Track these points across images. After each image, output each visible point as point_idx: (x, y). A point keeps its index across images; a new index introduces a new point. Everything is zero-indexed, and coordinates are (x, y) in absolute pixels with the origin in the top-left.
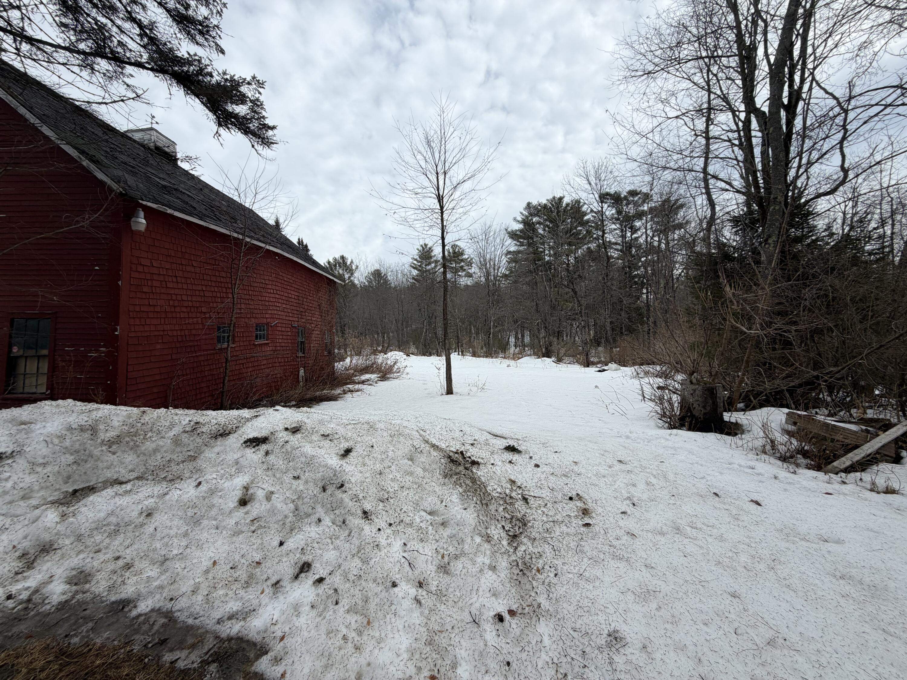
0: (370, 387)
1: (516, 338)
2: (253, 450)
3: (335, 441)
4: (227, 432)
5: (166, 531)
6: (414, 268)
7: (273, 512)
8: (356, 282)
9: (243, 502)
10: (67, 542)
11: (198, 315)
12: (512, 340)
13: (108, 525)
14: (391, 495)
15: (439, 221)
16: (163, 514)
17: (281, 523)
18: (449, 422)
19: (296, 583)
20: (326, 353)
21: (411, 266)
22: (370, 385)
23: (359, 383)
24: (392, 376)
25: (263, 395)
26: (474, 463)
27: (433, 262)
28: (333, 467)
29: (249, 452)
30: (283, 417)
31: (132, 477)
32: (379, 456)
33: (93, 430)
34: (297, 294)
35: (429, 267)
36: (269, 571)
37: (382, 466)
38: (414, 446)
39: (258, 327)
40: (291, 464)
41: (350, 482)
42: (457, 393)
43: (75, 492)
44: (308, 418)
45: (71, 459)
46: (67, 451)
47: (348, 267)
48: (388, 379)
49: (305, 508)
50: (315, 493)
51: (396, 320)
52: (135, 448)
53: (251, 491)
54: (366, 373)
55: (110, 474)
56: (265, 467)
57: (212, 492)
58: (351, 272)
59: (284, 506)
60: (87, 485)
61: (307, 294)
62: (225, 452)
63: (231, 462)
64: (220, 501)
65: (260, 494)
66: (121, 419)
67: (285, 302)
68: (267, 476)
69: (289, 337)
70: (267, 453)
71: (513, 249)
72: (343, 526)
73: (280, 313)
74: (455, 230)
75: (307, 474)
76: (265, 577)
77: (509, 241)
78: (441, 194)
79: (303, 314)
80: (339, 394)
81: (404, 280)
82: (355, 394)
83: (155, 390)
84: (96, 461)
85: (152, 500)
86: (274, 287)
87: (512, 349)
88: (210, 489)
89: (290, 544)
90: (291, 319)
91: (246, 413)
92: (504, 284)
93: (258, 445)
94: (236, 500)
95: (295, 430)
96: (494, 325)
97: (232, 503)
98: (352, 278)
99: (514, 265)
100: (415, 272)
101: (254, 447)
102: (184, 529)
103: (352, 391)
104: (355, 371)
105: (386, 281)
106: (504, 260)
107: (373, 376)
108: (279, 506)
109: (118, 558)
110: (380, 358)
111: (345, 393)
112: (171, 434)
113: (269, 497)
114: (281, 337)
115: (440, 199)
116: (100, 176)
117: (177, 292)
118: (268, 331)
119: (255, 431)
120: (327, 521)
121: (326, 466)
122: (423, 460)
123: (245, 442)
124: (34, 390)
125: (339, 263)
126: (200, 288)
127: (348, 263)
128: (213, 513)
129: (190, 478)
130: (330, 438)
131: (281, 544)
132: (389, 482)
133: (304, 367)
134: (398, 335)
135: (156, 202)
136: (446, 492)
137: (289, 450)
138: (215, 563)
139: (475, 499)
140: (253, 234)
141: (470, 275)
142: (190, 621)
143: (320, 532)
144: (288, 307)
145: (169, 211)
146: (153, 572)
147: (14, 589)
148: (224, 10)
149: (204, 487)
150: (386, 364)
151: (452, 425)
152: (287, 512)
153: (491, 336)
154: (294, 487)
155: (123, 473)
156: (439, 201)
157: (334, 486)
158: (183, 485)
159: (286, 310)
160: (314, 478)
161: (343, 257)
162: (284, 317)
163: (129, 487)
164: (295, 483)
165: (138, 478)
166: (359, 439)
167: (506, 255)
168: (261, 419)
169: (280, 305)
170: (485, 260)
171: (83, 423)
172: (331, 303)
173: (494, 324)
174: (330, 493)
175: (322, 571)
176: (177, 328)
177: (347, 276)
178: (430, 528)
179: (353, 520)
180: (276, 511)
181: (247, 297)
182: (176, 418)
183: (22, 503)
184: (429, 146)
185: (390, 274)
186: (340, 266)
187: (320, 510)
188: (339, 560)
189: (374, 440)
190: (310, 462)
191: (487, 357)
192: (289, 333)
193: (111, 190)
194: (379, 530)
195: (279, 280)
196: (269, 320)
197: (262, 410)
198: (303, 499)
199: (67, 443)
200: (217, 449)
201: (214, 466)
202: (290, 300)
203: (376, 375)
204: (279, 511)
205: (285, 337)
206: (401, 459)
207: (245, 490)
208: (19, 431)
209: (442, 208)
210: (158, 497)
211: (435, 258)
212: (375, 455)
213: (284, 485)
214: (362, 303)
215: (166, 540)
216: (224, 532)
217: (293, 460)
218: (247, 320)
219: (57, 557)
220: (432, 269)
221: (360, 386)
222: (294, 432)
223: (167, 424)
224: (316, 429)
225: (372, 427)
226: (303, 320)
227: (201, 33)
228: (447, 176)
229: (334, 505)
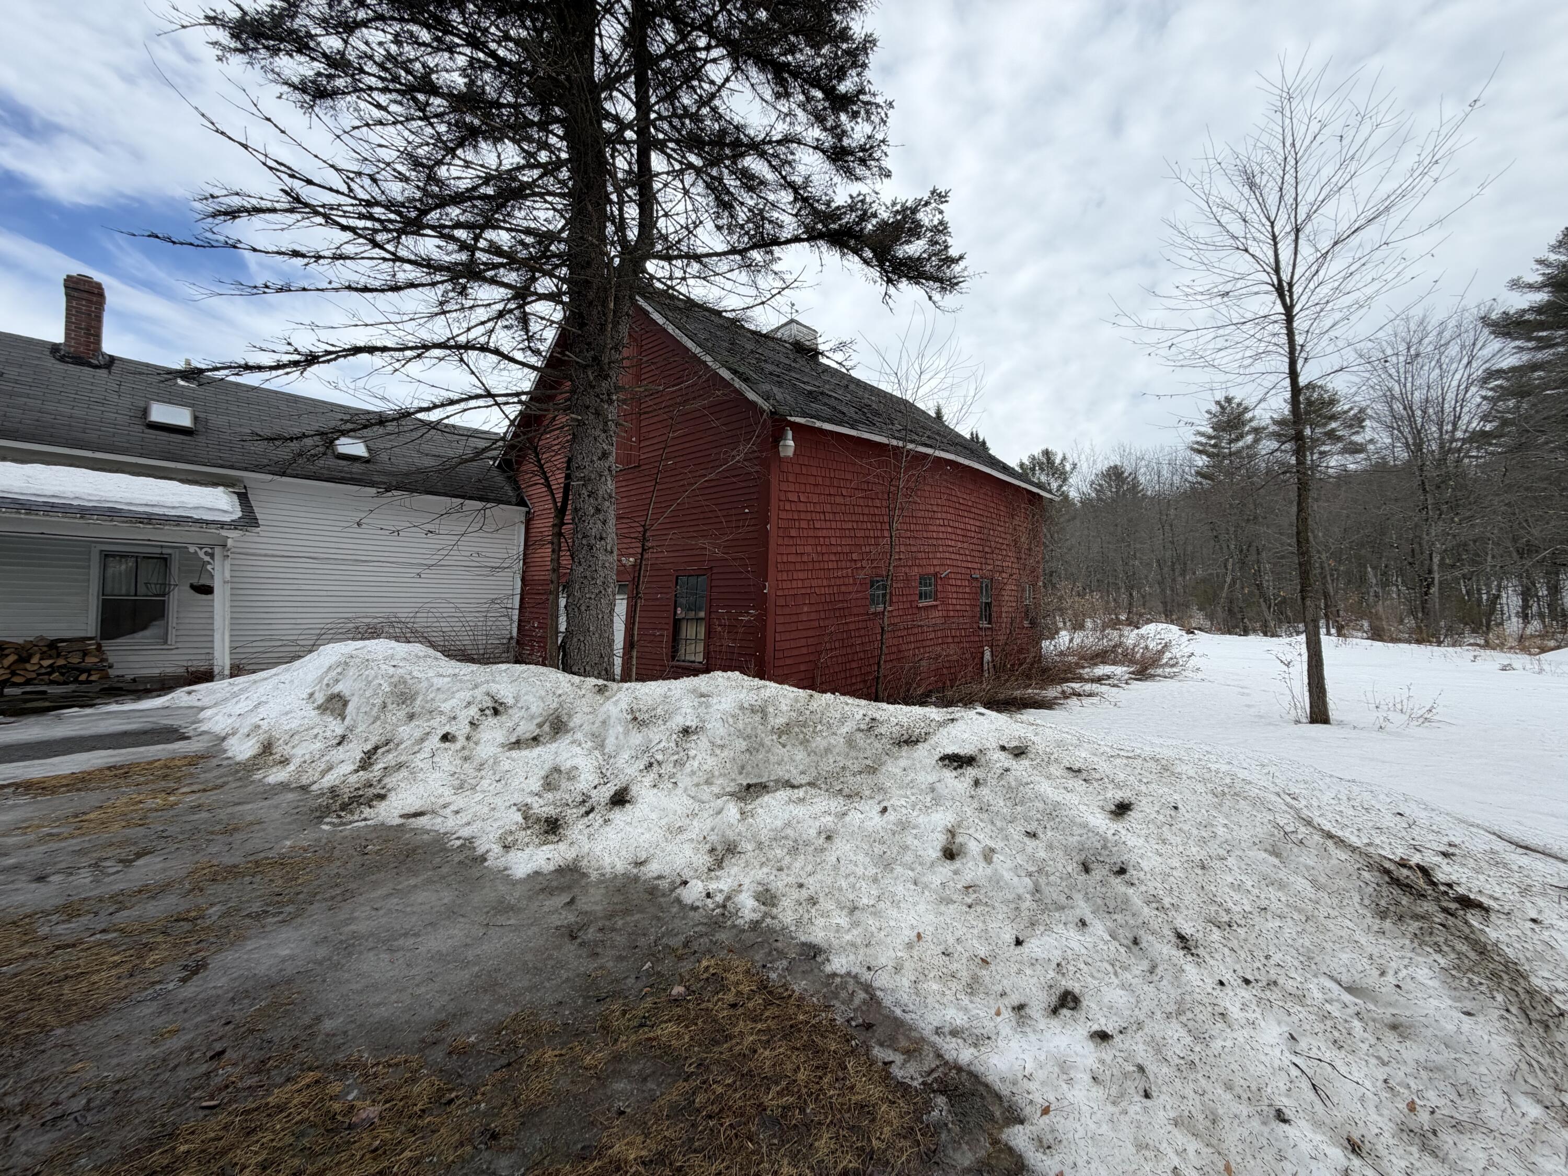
0: (1115, 690)
1: (1527, 594)
2: (954, 773)
3: (1096, 784)
4: (913, 739)
5: (851, 867)
6: (1200, 452)
7: (996, 881)
8: (1073, 494)
9: (950, 854)
10: (750, 848)
11: (848, 564)
12: (1511, 600)
13: (786, 838)
14: (1237, 918)
15: (1283, 339)
16: (844, 841)
17: (1013, 906)
18: (1355, 788)
19: (1055, 1023)
20: (1026, 624)
21: (1193, 449)
22: (1114, 686)
23: (1093, 681)
24: (1159, 671)
25: (930, 688)
26: (1466, 902)
27: (1248, 433)
28: (1101, 831)
29: (949, 775)
30: (993, 727)
31: (803, 782)
32: (1195, 832)
33: (761, 711)
34: (978, 523)
35: (1235, 447)
36: (1005, 982)
37: (1204, 853)
38: (1278, 826)
39: (923, 580)
40: (1019, 808)
41: (1138, 867)
42: (1341, 723)
43: (749, 786)
44: (1036, 734)
45: (743, 745)
46: (740, 734)
47: (1057, 469)
48: (1152, 677)
49: (1052, 893)
50: (1070, 869)
51: (1158, 561)
52: (805, 742)
53: (959, 839)
54: (1103, 663)
55: (780, 772)
56: (976, 805)
57: (904, 826)
58: (1063, 477)
59: (1016, 879)
60: (759, 781)
61: (995, 522)
62: (913, 767)
63: (923, 787)
64: (916, 842)
65: (974, 848)
66: (788, 702)
67: (961, 538)
68: (981, 820)
69: (966, 596)
70: (977, 783)
71: (1509, 361)
72: (1135, 949)
73: (953, 556)
74: (1329, 350)
75: (1049, 834)
76: (999, 988)
77: (1496, 344)
78: (1285, 277)
79: (988, 556)
80: (1056, 698)
81: (1177, 480)
82: (1086, 701)
83: (803, 668)
84: (767, 752)
85: (829, 818)
86: (944, 515)
87: (1514, 625)
88: (900, 822)
89: (1035, 946)
90: (970, 565)
91: (934, 713)
92: (1475, 457)
93: (961, 767)
94: (939, 848)
95: (1019, 752)
96: (1442, 564)
97: (934, 853)
98: (1065, 488)
99: (1511, 404)
100: (1201, 461)
101: (955, 769)
102: (872, 871)
103: (1080, 695)
104: (1080, 659)
105: (1135, 485)
106: (1475, 396)
107: (1119, 670)
108: (1007, 875)
109: (801, 886)
110: (1131, 637)
111: (1066, 698)
112: (844, 730)
113: (988, 855)
114: (955, 596)
115: (1283, 290)
116: (751, 396)
117: (825, 533)
118: (936, 585)
119: (954, 743)
120: (1098, 928)
121: (1085, 826)
122: (1310, 863)
123: (942, 759)
124: (693, 658)
125: (1041, 464)
126: (849, 525)
127: (1058, 461)
128: (909, 858)
129: (871, 798)
130: (1084, 775)
131: (1019, 943)
132: (1227, 890)
133: (991, 647)
134: (1163, 591)
135: (804, 415)
136: (1392, 953)
137: (1013, 784)
138: (919, 936)
139: (1500, 998)
140: (916, 437)
141: (1356, 449)
142: (898, 1012)
143: (1090, 946)
144: (965, 545)
145: (818, 424)
146: (842, 920)
147: (713, 886)
148: (890, 112)
149: (891, 816)
150: (1146, 647)
151: (1367, 796)
152: (1021, 891)
153: (1434, 590)
154: (1029, 850)
155: (793, 773)
156: (1281, 295)
157: (1107, 867)
158: (864, 806)
159: (962, 552)
160: (1064, 842)
161: (1047, 453)
162: (959, 563)
163: (801, 793)
164: (1031, 843)
165: (811, 784)
166: (1143, 788)
167: (1484, 381)
168: (959, 725)
169: (953, 543)
170: (1409, 407)
171: (753, 703)
172: (1034, 534)
173: (1442, 559)
174: (1098, 878)
175: (1103, 1021)
176: (825, 583)
177: (1054, 485)
178: (1356, 1023)
179: (1158, 945)
180: (1002, 883)
181: (909, 534)
182: (847, 708)
183: (705, 787)
184: (1252, 185)
185: (1142, 470)
186: (1042, 469)
187: (1082, 904)
188: (1137, 1011)
189: (1176, 796)
190: (1052, 812)
191: (1419, 642)
192: (967, 590)
193: (762, 411)
194: (1221, 983)
195: (951, 504)
196: (937, 569)
197: (958, 712)
198: (1047, 875)
199: (740, 725)
200: (903, 763)
201: (901, 788)
202: (969, 534)
203: (1125, 669)
204: (1007, 884)
205: (961, 596)
206: (1249, 849)
207: (949, 835)
208: (701, 704)
209: (1289, 311)
210: (836, 815)
211: (1254, 424)
212: (1186, 828)
213: (1012, 842)
214: (1086, 532)
215: (852, 879)
216: (927, 893)
217: (1022, 803)
218: (907, 570)
219: (742, 863)
220: (1248, 447)
221: (1095, 687)
222: (1017, 755)
223: (838, 716)
224: (1056, 755)
225: (1166, 769)
226: (989, 567)
227: (863, 161)
228: (1301, 235)
229: (1112, 905)
